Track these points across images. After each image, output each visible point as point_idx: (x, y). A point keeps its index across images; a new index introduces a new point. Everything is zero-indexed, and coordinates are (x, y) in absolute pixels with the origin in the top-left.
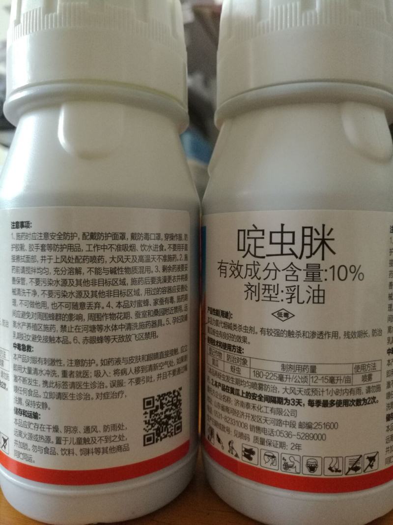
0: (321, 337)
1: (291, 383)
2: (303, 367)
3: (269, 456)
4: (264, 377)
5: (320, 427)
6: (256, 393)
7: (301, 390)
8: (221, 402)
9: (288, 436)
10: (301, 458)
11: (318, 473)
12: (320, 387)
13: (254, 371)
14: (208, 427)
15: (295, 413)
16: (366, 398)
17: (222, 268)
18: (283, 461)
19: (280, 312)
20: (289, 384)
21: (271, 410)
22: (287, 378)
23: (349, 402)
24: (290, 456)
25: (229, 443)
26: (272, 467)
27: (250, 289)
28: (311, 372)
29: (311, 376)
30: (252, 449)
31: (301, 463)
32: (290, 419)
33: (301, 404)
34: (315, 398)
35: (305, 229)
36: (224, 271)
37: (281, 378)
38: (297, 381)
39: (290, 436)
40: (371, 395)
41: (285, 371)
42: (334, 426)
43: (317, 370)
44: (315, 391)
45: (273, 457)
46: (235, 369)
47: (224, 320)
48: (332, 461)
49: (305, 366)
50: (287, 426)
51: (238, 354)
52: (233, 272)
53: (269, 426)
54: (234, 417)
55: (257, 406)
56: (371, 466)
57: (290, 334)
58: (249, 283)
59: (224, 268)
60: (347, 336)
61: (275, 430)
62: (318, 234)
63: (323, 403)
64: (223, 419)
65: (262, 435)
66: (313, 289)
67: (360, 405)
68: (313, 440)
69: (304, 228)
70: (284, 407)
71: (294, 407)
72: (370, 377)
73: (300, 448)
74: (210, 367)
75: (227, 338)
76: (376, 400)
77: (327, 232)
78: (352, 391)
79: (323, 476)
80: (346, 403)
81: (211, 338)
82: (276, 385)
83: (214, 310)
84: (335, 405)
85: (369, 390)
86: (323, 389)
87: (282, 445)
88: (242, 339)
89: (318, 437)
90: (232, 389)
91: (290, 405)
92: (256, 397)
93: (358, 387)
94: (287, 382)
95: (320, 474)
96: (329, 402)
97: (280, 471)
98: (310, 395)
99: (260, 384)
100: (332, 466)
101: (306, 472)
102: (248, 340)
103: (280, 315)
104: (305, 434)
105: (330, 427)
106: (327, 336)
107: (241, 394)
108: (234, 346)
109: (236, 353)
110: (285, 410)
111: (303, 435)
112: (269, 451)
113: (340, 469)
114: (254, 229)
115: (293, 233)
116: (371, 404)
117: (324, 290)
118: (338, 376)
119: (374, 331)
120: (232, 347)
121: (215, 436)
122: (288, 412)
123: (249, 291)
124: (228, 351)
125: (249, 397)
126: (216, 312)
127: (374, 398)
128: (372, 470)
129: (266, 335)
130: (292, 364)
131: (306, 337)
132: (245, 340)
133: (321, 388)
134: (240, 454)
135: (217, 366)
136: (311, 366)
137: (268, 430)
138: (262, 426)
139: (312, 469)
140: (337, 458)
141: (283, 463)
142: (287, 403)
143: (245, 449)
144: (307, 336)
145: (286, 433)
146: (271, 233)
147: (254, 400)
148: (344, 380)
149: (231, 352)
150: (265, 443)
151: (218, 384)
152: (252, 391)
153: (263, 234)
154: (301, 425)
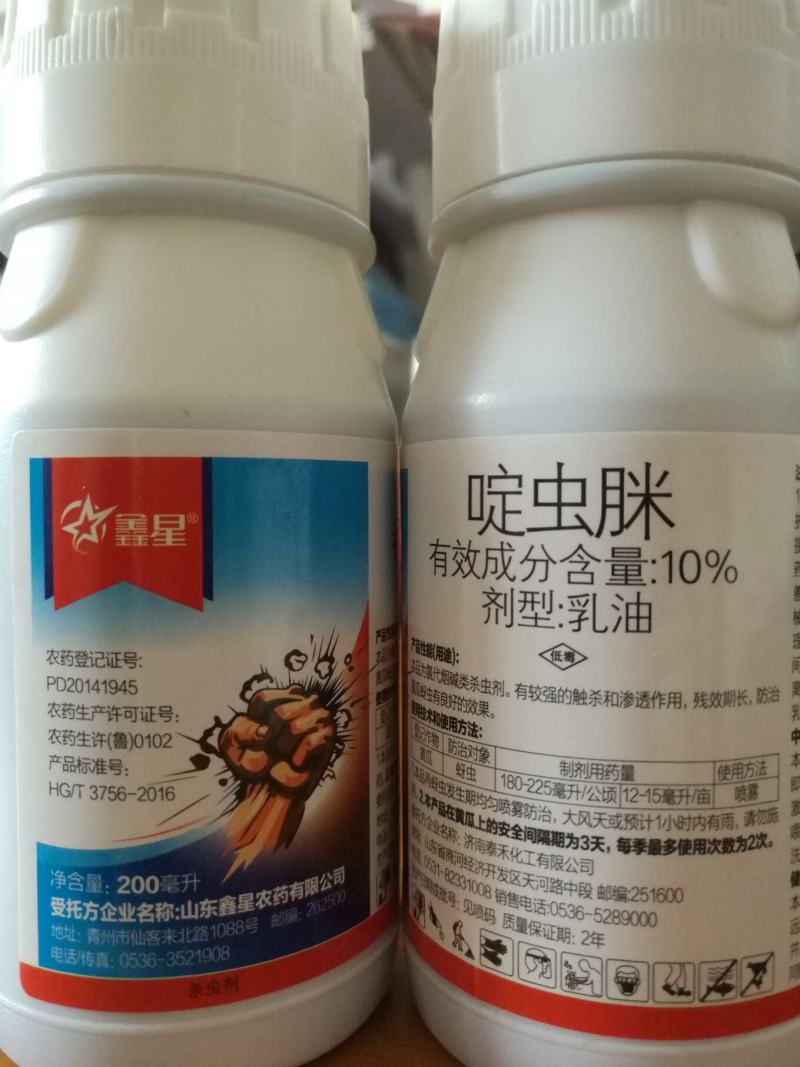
0: (645, 704)
1: (580, 802)
2: (606, 768)
3: (536, 957)
4: (525, 788)
5: (644, 897)
6: (507, 822)
7: (603, 817)
8: (440, 840)
9: (576, 915)
10: (605, 964)
11: (639, 998)
12: (643, 812)
13: (504, 776)
14: (414, 890)
15: (590, 866)
16: (745, 836)
17: (438, 556)
18: (565, 969)
19: (556, 650)
20: (576, 804)
21: (539, 859)
22: (571, 791)
23: (708, 846)
24: (580, 958)
25: (456, 926)
26: (543, 981)
27: (493, 601)
28: (622, 780)
29: (624, 787)
30: (500, 941)
31: (604, 972)
32: (579, 878)
33: (602, 847)
34: (632, 834)
35: (609, 474)
36: (442, 563)
37: (559, 791)
38: (593, 798)
39: (580, 915)
40: (756, 830)
41: (567, 777)
42: (674, 895)
43: (636, 776)
44: (632, 820)
45: (545, 959)
46: (464, 771)
47: (444, 666)
48: (671, 972)
49: (610, 766)
50: (574, 893)
51: (470, 738)
52: (460, 565)
53: (534, 894)
54: (463, 872)
55: (510, 849)
56: (758, 983)
57: (578, 697)
58: (492, 588)
59: (442, 556)
60: (700, 703)
61: (548, 902)
62: (637, 483)
63: (650, 847)
64: (442, 876)
65: (521, 912)
66: (625, 601)
67: (732, 850)
68: (630, 925)
69: (605, 471)
70: (567, 853)
71: (588, 854)
72: (754, 792)
73: (601, 941)
74: (416, 764)
75: (448, 705)
76: (767, 842)
77: (655, 478)
78: (712, 822)
79: (651, 1004)
80: (701, 846)
81: (418, 705)
82: (550, 806)
83: (423, 645)
84: (677, 852)
85: (750, 819)
86: (649, 816)
87: (564, 934)
88: (478, 708)
89: (639, 919)
90: (460, 812)
91: (579, 849)
92: (508, 830)
93: (728, 811)
94: (573, 800)
95: (646, 999)
96: (662, 844)
97: (558, 991)
98: (621, 829)
99: (516, 804)
100: (671, 981)
101: (614, 995)
102: (491, 710)
103: (556, 656)
104: (612, 913)
105: (666, 897)
106: (657, 701)
107: (476, 823)
108: (462, 722)
109: (466, 737)
110: (569, 859)
111: (607, 914)
112: (537, 947)
113: (689, 988)
114: (501, 473)
115: (583, 482)
116: (756, 851)
117: (650, 605)
118: (683, 788)
119: (761, 692)
120: (459, 725)
121: (428, 912)
122: (574, 865)
123: (493, 607)
124: (452, 733)
125: (493, 831)
126: (427, 649)
127: (763, 836)
128: (759, 991)
129: (529, 699)
130: (582, 762)
131: (612, 705)
132: (484, 709)
133: (646, 814)
134: (477, 951)
135: (430, 762)
136: (623, 767)
137: (533, 901)
138: (519, 891)
139: (628, 987)
140: (682, 965)
141: (565, 974)
142: (573, 845)
143: (488, 941)
144: (615, 702)
145: (571, 908)
146: (537, 482)
147: (504, 837)
148: (696, 797)
149: (457, 734)
150: (528, 930)
151: (431, 801)
152: (499, 817)
153: (520, 485)
154: (603, 893)
